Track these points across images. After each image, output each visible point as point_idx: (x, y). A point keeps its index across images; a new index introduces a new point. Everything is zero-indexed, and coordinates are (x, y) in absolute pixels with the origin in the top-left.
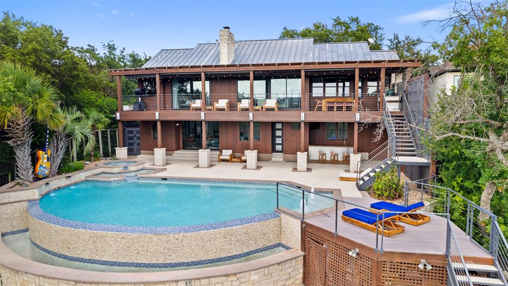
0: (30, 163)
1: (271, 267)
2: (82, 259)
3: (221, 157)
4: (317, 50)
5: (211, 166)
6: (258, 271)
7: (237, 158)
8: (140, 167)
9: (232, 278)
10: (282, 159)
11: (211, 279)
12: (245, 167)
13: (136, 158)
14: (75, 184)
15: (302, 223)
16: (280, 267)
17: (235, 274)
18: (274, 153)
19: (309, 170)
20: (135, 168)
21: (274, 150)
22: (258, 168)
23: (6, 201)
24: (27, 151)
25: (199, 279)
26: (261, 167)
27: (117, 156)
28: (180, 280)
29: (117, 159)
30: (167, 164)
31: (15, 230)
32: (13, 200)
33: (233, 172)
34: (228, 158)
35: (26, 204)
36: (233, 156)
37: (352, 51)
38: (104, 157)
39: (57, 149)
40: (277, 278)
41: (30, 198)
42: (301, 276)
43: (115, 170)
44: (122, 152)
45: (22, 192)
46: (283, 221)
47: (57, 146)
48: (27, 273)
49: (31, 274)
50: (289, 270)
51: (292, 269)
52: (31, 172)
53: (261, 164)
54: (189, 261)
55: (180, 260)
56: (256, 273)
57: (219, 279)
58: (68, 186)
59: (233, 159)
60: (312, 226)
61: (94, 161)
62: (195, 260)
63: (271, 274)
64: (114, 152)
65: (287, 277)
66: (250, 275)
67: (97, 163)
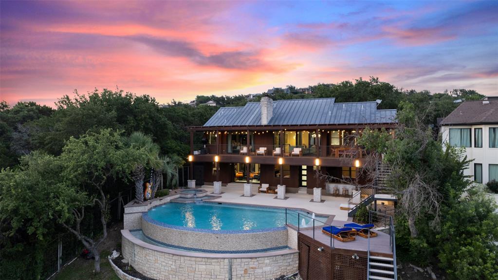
0: (142, 190)
1: (277, 257)
2: (174, 245)
3: (261, 189)
4: (335, 110)
5: (252, 195)
6: (269, 258)
7: (272, 190)
8: (204, 194)
9: (254, 260)
10: (306, 192)
11: (243, 259)
12: (276, 198)
13: (201, 187)
14: (165, 204)
15: (298, 233)
16: (283, 258)
17: (256, 258)
18: (300, 188)
19: (322, 201)
20: (201, 195)
21: (301, 185)
22: (286, 198)
23: (131, 212)
24: (142, 182)
25: (236, 258)
26: (288, 198)
27: (189, 186)
28: (226, 258)
29: (189, 188)
30: (222, 193)
31: (135, 229)
32: (135, 212)
33: (267, 200)
34: (265, 190)
35: (141, 214)
36: (269, 189)
37: (362, 110)
38: (180, 186)
39: (156, 182)
40: (281, 264)
41: (143, 211)
42: (297, 265)
43: (189, 196)
44: (192, 183)
45: (139, 207)
46: (289, 232)
47: (156, 180)
48: (149, 249)
49: (150, 249)
50: (289, 261)
51: (291, 260)
52: (142, 195)
53: (288, 195)
54: (231, 250)
55: (226, 249)
56: (268, 259)
57: (247, 260)
58: (161, 205)
59: (269, 191)
60: (303, 235)
61: (174, 189)
62: (235, 250)
63: (277, 261)
64: (186, 184)
65: (287, 264)
66: (265, 260)
67: (176, 190)
